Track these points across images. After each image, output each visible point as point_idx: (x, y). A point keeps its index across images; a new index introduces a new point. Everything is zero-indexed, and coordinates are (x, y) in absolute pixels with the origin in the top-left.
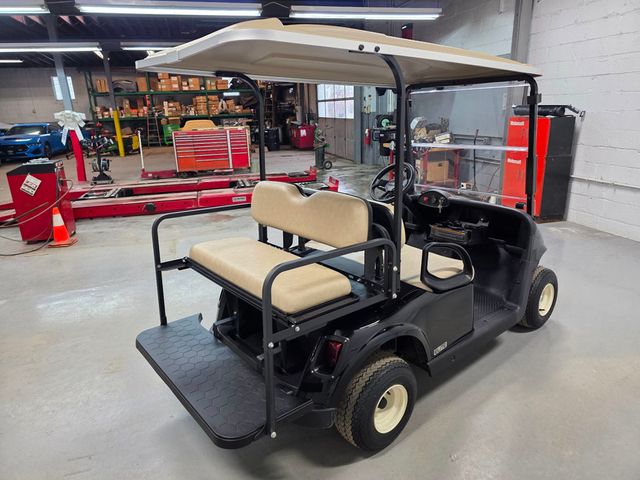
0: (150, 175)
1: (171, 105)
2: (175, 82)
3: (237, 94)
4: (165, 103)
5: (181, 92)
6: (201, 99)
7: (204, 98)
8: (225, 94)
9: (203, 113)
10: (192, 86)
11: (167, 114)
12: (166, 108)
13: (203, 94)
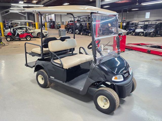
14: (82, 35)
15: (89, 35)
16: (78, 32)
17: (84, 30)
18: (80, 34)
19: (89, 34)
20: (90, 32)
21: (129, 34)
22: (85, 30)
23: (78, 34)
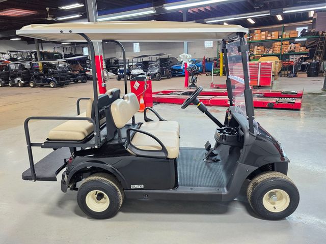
0: (215, 86)
1: (259, 48)
2: (263, 35)
3: (305, 39)
4: (256, 47)
5: (266, 40)
6: (278, 44)
7: (280, 43)
8: (296, 40)
9: (278, 52)
10: (273, 36)
11: (255, 54)
12: (255, 50)
13: (280, 41)
14: (32, 87)
15: (50, 87)
16: (22, 82)
17: (35, 76)
18: (29, 86)
19: (49, 84)
20: (51, 81)
21: (122, 79)
22: (38, 78)
23: (21, 87)
